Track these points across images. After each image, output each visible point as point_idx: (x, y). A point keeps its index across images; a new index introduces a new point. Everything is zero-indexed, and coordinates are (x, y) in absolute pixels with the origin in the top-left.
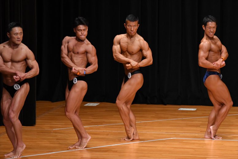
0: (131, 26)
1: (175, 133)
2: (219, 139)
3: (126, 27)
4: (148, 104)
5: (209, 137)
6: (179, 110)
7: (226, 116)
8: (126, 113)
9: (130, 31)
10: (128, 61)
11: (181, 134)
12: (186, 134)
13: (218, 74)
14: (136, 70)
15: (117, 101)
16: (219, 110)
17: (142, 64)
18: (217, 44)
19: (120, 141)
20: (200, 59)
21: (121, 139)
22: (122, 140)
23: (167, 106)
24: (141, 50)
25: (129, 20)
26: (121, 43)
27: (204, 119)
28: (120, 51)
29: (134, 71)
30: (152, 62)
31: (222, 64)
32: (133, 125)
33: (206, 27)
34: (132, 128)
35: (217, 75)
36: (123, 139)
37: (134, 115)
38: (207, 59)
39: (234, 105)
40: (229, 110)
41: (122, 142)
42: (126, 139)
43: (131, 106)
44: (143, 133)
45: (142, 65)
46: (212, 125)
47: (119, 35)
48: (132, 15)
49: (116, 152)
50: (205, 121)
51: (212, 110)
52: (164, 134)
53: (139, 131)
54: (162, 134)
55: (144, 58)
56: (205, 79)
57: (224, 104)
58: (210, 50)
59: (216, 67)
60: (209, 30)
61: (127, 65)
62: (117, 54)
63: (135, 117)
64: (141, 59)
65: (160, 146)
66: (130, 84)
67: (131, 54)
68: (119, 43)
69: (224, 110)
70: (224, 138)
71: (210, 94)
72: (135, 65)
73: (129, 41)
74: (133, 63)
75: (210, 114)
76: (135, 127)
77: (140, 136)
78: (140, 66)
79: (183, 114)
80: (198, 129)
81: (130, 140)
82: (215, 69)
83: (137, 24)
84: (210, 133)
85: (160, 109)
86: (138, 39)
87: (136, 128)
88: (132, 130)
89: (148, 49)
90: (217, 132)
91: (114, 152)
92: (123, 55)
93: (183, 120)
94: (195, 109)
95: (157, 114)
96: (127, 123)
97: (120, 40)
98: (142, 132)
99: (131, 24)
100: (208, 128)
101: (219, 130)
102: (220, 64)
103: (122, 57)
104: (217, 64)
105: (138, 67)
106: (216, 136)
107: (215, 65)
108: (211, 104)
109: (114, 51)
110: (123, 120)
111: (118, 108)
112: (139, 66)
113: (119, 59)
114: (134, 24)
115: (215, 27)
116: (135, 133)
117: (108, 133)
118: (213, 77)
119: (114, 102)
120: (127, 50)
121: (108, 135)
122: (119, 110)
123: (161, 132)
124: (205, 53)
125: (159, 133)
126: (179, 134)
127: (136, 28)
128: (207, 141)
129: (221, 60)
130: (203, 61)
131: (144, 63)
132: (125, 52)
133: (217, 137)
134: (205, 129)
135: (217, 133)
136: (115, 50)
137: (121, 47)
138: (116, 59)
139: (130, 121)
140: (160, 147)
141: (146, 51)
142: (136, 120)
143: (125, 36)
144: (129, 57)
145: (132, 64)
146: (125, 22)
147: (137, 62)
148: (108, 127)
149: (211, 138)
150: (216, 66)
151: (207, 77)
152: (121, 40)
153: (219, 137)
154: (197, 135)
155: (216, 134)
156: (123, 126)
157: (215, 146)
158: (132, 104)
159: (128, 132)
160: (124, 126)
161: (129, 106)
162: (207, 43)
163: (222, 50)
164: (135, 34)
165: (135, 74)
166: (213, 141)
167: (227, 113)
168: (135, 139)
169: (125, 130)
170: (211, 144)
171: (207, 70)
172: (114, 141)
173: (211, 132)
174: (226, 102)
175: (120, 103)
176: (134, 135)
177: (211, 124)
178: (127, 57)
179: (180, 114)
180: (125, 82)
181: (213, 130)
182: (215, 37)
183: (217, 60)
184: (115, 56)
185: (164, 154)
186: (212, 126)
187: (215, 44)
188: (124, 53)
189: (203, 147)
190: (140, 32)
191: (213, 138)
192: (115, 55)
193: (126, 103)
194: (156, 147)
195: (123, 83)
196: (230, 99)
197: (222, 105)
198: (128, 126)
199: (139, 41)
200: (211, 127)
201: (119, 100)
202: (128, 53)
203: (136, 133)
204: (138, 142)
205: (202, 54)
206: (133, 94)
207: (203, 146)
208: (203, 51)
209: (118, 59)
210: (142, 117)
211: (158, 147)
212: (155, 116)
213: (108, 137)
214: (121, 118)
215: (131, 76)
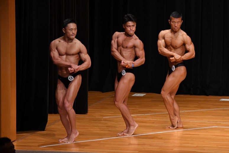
1: (217, 122)
3: (170, 23)
4: (191, 94)
6: (221, 100)
8: (171, 103)
9: (174, 27)
10: (171, 55)
11: (222, 123)
14: (180, 63)
15: (162, 92)
17: (185, 57)
19: (164, 128)
21: (166, 127)
22: (167, 128)
23: (209, 97)
24: (184, 44)
25: (173, 17)
26: (166, 38)
28: (165, 46)
29: (178, 64)
30: (194, 55)
32: (177, 114)
34: (176, 117)
36: (168, 127)
37: (178, 105)
41: (167, 129)
42: (170, 128)
43: (175, 97)
44: (186, 122)
45: (185, 58)
47: (163, 30)
48: (176, 12)
49: (161, 138)
52: (207, 123)
53: (182, 120)
54: (205, 123)
55: (187, 51)
61: (171, 58)
62: (161, 48)
63: (179, 107)
65: (202, 134)
66: (174, 76)
67: (175, 48)
68: (164, 38)
72: (179, 58)
73: (173, 36)
74: (177, 56)
76: (178, 116)
77: (184, 124)
78: (183, 59)
79: (224, 104)
81: (174, 128)
83: (180, 21)
85: (202, 99)
86: (181, 34)
87: (180, 116)
88: (176, 119)
89: (191, 43)
92: (167, 49)
93: (224, 110)
95: (199, 104)
96: (172, 112)
97: (165, 35)
99: (175, 21)
103: (166, 51)
105: (181, 60)
109: (159, 45)
110: (167, 110)
111: (163, 98)
112: (182, 59)
113: (164, 52)
114: (178, 21)
116: (178, 122)
117: (153, 121)
119: (159, 92)
120: (171, 45)
121: (153, 123)
122: (163, 101)
123: (203, 121)
125: (201, 121)
126: (220, 123)
127: (180, 24)
131: (187, 56)
132: (169, 46)
136: (160, 44)
137: (165, 42)
138: (161, 52)
139: (174, 110)
141: (189, 45)
142: (180, 109)
143: (169, 32)
144: (173, 50)
145: (175, 57)
146: (169, 18)
147: (180, 55)
148: (154, 116)
152: (166, 35)
158: (176, 95)
159: (173, 121)
160: (169, 115)
161: (173, 97)
164: (179, 30)
165: (179, 67)
168: (179, 127)
169: (169, 119)
172: (159, 129)
175: (165, 93)
176: (178, 124)
178: (171, 51)
179: (221, 104)
180: (169, 74)
184: (160, 50)
185: (207, 141)
188: (169, 47)
192: (160, 49)
193: (171, 94)
194: (199, 135)
198: (172, 115)
199: (183, 36)
201: (164, 91)
202: (172, 48)
203: (180, 121)
204: (182, 130)
206: (177, 85)
209: (163, 53)
210: (185, 107)
211: (201, 135)
212: (198, 106)
213: (153, 125)
214: (166, 108)
215: (174, 69)
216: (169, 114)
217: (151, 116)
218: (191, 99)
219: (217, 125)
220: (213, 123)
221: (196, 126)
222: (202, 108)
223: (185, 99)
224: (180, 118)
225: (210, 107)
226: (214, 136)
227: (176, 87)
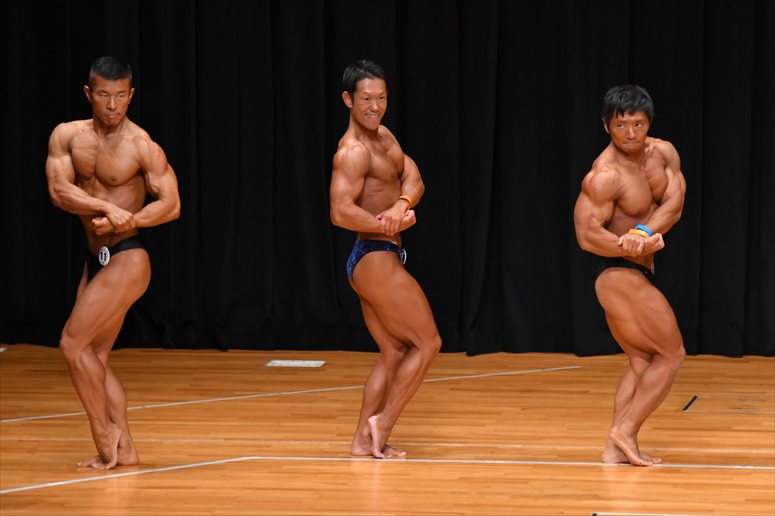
0: (108, 95)
1: (256, 442)
2: (396, 456)
3: (91, 97)
4: (166, 347)
5: (365, 453)
6: (269, 364)
7: (421, 382)
8: (95, 379)
9: (105, 110)
10: (98, 208)
11: (275, 445)
12: (292, 442)
13: (393, 248)
14: (126, 237)
15: (65, 341)
16: (398, 364)
17: (144, 218)
18: (388, 153)
19: (73, 469)
20: (337, 201)
21: (79, 464)
22: (81, 467)
23: (231, 353)
24: (141, 172)
25: (101, 75)
26: (77, 151)
27: (352, 395)
28: (73, 176)
29: (120, 241)
30: (177, 211)
31: (406, 219)
32: (118, 416)
33: (356, 95)
34: (115, 425)
35: (393, 253)
36: (86, 464)
37: (121, 385)
38: (358, 201)
39: (444, 349)
40: (428, 366)
41: (82, 472)
42: (94, 465)
43: (110, 356)
44: (149, 443)
45: (147, 221)
46: (375, 414)
47: (66, 122)
48: (111, 58)
49: (62, 505)
50: (354, 402)
51: (374, 366)
52: (221, 446)
53: (137, 437)
54: (214, 446)
55: (151, 197)
56: (354, 266)
57: (415, 346)
58: (368, 173)
59: (387, 228)
60: (363, 105)
61: (97, 222)
62: (62, 184)
63: (125, 390)
64: (141, 202)
65: (207, 484)
66: (106, 284)
67: (110, 185)
68: (69, 150)
69: (412, 364)
70: (412, 453)
71: (367, 312)
72: (124, 221)
73: (102, 143)
74: (117, 213)
75: (368, 377)
76: (123, 423)
77: (141, 453)
78: (139, 226)
79: (280, 378)
80: (331, 425)
81: (108, 467)
82: (384, 235)
83: (127, 89)
84: (367, 440)
85: (207, 363)
86: (131, 137)
87: (127, 425)
88: (116, 434)
89: (166, 169)
90: (393, 433)
91: (55, 505)
92: (82, 188)
93: (280, 399)
94: (322, 363)
95: (195, 379)
96: (99, 411)
97: (72, 139)
98: (147, 440)
99: (107, 89)
100: (363, 422)
101: (397, 429)
102: (398, 218)
103: (78, 195)
104: (390, 220)
105: (134, 226)
106: (389, 446)
107: (383, 222)
108: (372, 346)
109: (51, 174)
110: (84, 404)
111: (66, 361)
112: (136, 224)
113: (70, 200)
114: (118, 89)
115: (385, 95)
116: (123, 444)
117: (36, 444)
118: (377, 259)
119: (54, 341)
120: (96, 174)
121: (33, 451)
122: (69, 371)
123: (208, 438)
124: (351, 181)
125: (204, 441)
126: (268, 443)
127: (125, 100)
128: (360, 464)
129: (404, 205)
130: (345, 210)
131: (152, 214)
132: (89, 179)
133: (390, 450)
134: (353, 428)
135: (390, 439)
136: (56, 172)
137: (75, 163)
138: (59, 201)
139: (108, 403)
140: (208, 488)
141: (159, 176)
142: (127, 400)
143: (88, 128)
144: (102, 194)
145: (112, 216)
147: (127, 209)
148: (35, 425)
149: (372, 455)
150: (388, 223)
151: (358, 259)
152: (76, 139)
153: (396, 453)
154: (326, 445)
155: (387, 440)
156: (85, 420)
157: (383, 480)
158: (114, 349)
159: (103, 440)
160: (88, 422)
161: (103, 356)
162: (357, 149)
163: (405, 173)
164: (122, 120)
165: (123, 252)
166: (378, 464)
167: (423, 372)
168: (124, 462)
169: (90, 434)
170: (372, 474)
171: (359, 238)
172: (55, 470)
173: (370, 436)
174: (420, 339)
175: (74, 345)
176: (122, 451)
177: (371, 409)
178: (93, 196)
179: (272, 377)
180: (90, 278)
181: (379, 428)
182: (383, 130)
183: (390, 206)
184: (57, 191)
185: (223, 509)
186: (375, 417)
187: (384, 152)
188: (86, 182)
189: (346, 484)
190: (137, 113)
191: (377, 453)
192: (54, 189)
193: (95, 346)
194: (194, 488)
195: (84, 280)
196: (432, 327)
197: (407, 347)
198: (100, 420)
199: (136, 144)
200: (373, 420)
201: (71, 336)
202: (98, 184)
203: (129, 443)
204: (135, 473)
205: (341, 185)
206: (116, 317)
207: (345, 482)
208: (346, 174)
209: (67, 202)
210: (148, 390)
211: (201, 488)
212: (192, 385)
213: (33, 457)
214: (77, 396)
215: (108, 259)
216: (90, 418)
217: (23, 425)
218: (167, 363)
219: (257, 451)
220: (242, 446)
221: (183, 457)
222: (205, 392)
223: (145, 364)
224: (127, 429)
225: (233, 391)
226: (249, 491)
227: (115, 322)
